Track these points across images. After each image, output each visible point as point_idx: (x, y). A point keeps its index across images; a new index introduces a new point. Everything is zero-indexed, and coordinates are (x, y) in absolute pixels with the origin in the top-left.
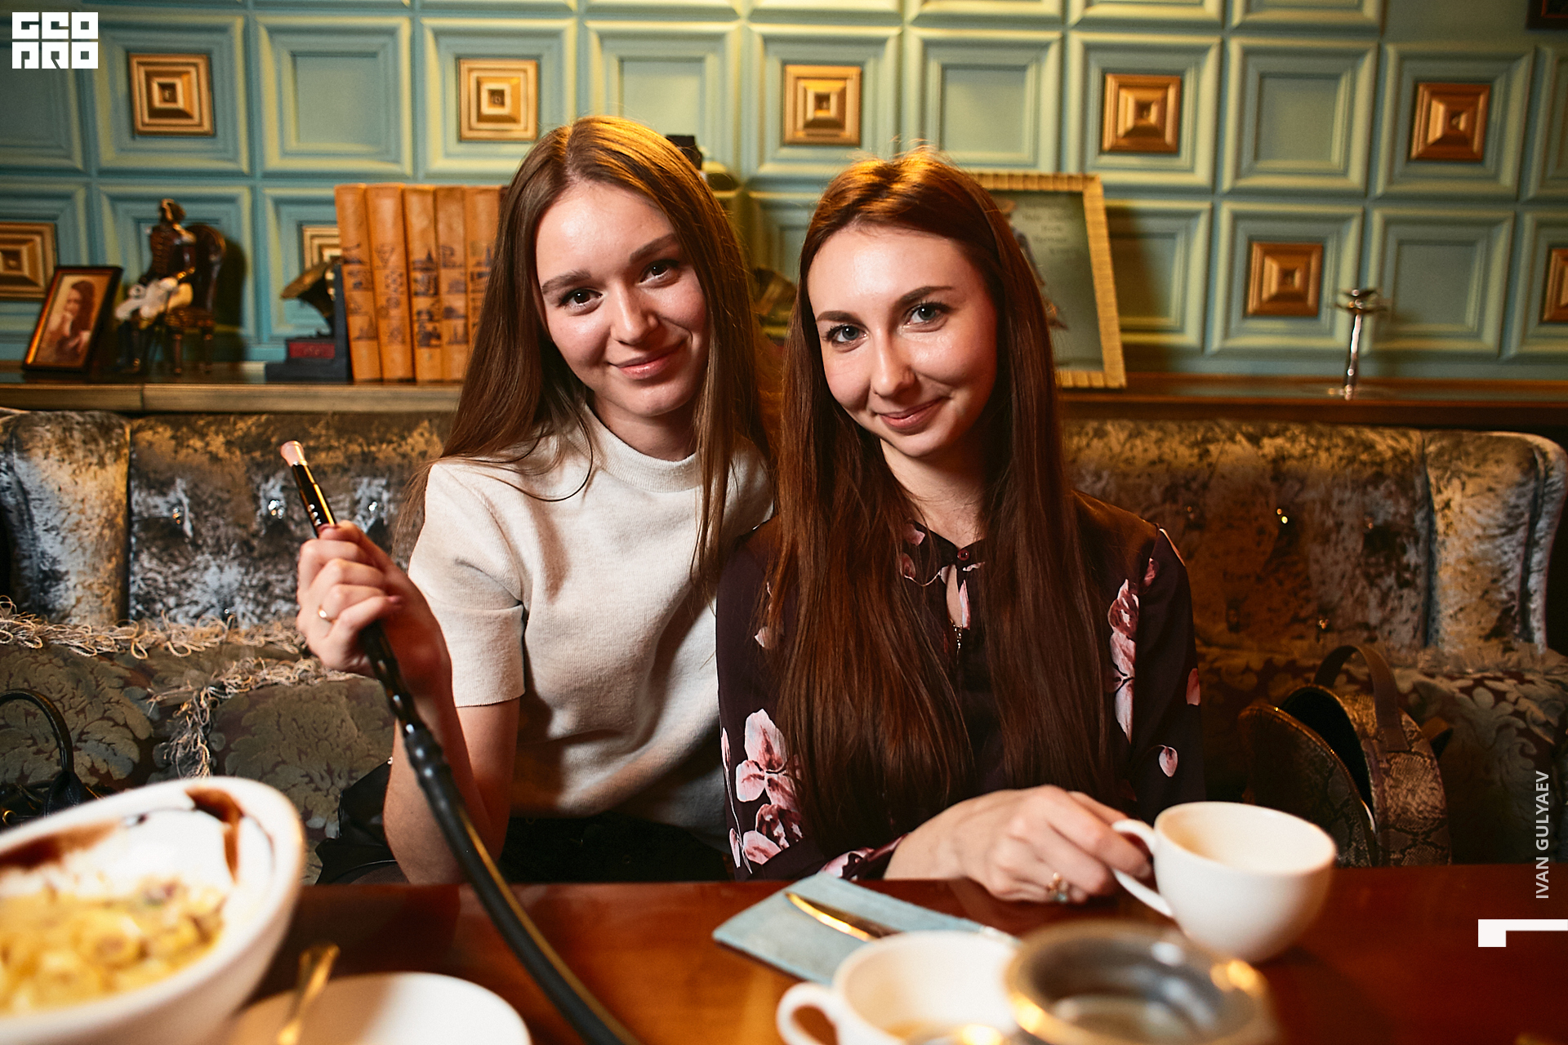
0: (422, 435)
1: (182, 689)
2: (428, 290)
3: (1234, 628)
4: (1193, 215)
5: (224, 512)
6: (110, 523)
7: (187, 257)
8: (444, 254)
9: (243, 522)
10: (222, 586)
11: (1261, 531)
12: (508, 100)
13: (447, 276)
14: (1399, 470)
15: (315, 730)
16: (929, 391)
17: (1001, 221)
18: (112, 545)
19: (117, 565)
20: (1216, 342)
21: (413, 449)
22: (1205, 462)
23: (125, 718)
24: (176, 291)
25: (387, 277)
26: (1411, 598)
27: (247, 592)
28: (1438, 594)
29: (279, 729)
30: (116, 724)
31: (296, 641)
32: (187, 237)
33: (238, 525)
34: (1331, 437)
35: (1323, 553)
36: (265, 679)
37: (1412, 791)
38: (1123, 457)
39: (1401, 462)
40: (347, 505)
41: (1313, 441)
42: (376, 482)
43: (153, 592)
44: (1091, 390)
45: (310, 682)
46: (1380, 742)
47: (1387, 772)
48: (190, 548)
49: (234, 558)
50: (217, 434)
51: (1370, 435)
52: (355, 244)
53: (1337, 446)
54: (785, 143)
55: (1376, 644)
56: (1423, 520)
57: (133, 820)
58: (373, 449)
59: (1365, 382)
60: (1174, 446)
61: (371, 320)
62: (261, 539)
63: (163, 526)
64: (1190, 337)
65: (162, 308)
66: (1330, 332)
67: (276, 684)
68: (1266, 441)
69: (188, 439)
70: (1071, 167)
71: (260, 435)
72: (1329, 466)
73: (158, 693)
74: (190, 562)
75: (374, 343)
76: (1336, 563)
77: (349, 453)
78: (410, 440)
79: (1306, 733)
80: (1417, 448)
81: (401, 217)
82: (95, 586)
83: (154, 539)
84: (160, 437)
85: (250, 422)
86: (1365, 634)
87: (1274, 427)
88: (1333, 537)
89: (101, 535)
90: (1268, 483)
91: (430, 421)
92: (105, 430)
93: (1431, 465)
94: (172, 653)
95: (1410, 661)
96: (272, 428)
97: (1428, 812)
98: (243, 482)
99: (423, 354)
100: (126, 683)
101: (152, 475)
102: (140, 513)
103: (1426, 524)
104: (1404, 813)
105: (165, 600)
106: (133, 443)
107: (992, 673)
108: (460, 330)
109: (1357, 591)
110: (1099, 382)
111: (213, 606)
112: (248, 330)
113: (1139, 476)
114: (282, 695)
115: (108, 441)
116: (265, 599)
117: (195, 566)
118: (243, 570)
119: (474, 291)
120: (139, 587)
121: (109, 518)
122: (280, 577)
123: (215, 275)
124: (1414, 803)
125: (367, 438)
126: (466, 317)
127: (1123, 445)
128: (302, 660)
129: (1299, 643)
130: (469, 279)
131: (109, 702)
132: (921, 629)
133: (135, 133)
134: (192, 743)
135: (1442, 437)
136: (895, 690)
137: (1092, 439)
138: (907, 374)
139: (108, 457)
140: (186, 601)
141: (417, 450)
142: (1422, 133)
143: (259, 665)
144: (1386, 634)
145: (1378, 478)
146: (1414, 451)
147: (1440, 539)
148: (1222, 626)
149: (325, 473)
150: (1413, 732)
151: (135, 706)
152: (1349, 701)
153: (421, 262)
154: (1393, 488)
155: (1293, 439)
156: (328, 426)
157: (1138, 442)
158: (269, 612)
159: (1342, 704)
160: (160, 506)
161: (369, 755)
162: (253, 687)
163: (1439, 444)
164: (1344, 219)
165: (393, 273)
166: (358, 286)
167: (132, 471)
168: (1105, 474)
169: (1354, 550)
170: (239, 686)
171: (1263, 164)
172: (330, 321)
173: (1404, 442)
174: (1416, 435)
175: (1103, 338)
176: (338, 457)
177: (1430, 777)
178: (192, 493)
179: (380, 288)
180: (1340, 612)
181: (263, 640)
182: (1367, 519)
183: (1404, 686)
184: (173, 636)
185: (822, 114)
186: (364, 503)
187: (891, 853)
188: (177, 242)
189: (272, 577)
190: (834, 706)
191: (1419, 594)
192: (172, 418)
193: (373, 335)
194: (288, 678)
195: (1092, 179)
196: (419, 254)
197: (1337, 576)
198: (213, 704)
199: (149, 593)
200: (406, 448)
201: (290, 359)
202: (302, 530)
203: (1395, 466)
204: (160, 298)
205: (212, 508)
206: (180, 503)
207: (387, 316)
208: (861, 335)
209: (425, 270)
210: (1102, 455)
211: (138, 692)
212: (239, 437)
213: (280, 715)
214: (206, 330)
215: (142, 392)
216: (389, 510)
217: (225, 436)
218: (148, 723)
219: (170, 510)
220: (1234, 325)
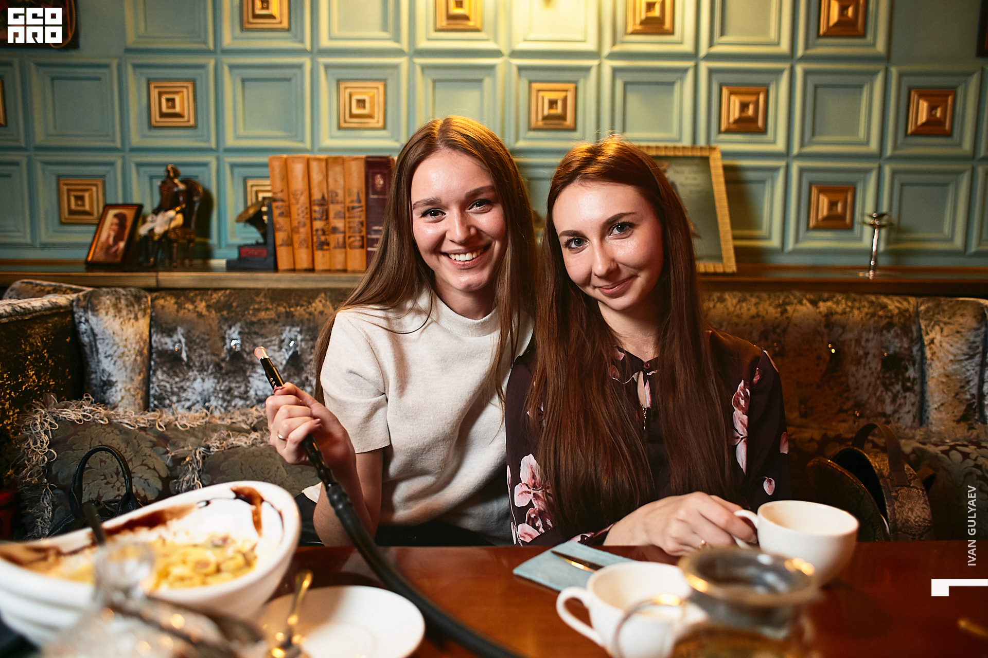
0: (321, 301)
1: (186, 449)
2: (322, 217)
3: (803, 415)
4: (776, 169)
5: (205, 346)
6: (140, 353)
7: (181, 199)
8: (332, 196)
9: (216, 352)
10: (204, 390)
11: (819, 358)
12: (367, 105)
13: (333, 209)
14: (902, 320)
15: (262, 473)
16: (625, 273)
17: (661, 174)
18: (141, 366)
19: (144, 376)
20: (790, 246)
21: (315, 310)
22: (784, 317)
23: (154, 465)
24: (173, 218)
25: (298, 209)
26: (911, 398)
27: (218, 393)
28: (928, 395)
29: (242, 472)
30: (149, 468)
31: (248, 422)
32: (182, 187)
33: (214, 354)
34: (860, 302)
35: (857, 370)
36: (232, 444)
37: (911, 510)
38: (735, 313)
39: (904, 316)
40: (277, 342)
41: (850, 304)
42: (294, 329)
43: (164, 394)
44: (715, 274)
45: (258, 445)
46: (892, 480)
47: (896, 498)
48: (185, 367)
49: (211, 374)
50: (201, 301)
51: (884, 300)
52: (280, 190)
53: (864, 307)
54: (531, 129)
55: (890, 425)
56: (918, 351)
57: (204, 504)
58: (292, 309)
59: (882, 269)
60: (766, 306)
61: (288, 233)
62: (227, 362)
63: (170, 355)
64: (775, 242)
65: (166, 228)
66: (860, 239)
67: (239, 446)
68: (821, 304)
69: (185, 304)
70: (702, 142)
71: (226, 302)
72: (859, 319)
73: (172, 450)
74: (185, 376)
75: (291, 248)
76: (865, 377)
77: (279, 312)
78: (314, 305)
79: (846, 474)
80: (914, 307)
81: (307, 175)
82: (132, 390)
83: (165, 362)
84: (168, 303)
85: (220, 294)
86: (884, 420)
87: (826, 295)
88: (863, 361)
89: (135, 360)
90: (823, 329)
91: (325, 293)
92: (138, 299)
93: (922, 319)
94: (178, 428)
95: (911, 435)
96: (233, 298)
97: (921, 522)
98: (216, 329)
99: (319, 254)
100: (154, 445)
101: (164, 326)
102: (157, 348)
103: (919, 353)
104: (907, 523)
105: (171, 398)
106: (153, 307)
107: (664, 432)
108: (341, 240)
109: (878, 393)
110: (720, 269)
111: (198, 402)
112: (214, 240)
113: (745, 325)
114: (243, 453)
115: (140, 305)
116: (228, 398)
117: (188, 378)
118: (216, 381)
119: (349, 218)
120: (156, 391)
121: (140, 350)
122: (237, 385)
123: (196, 208)
124: (912, 517)
125: (288, 304)
126: (344, 233)
127: (735, 307)
128: (253, 432)
129: (843, 425)
130: (346, 210)
131: (145, 455)
132: (623, 411)
133: (151, 127)
134: (192, 480)
135: (928, 301)
136: (607, 445)
137: (717, 303)
138: (612, 264)
139: (140, 314)
140: (183, 399)
141: (318, 310)
142: (914, 120)
143: (229, 436)
144: (896, 419)
145: (890, 326)
146: (911, 310)
147: (928, 362)
148: (796, 414)
149: (264, 324)
150: (911, 474)
151: (159, 458)
152: (872, 456)
153: (318, 200)
154: (899, 332)
155: (838, 303)
156: (265, 296)
157: (744, 305)
158: (231, 405)
159: (868, 458)
160: (169, 343)
161: (293, 488)
162: (226, 448)
163: (926, 305)
164: (867, 171)
165: (302, 207)
166: (281, 214)
167: (152, 323)
168: (725, 324)
169: (876, 369)
170: (218, 448)
171: (818, 138)
172: (264, 235)
173: (905, 304)
174: (912, 300)
175: (722, 243)
176: (272, 314)
177: (922, 501)
178: (187, 336)
179: (294, 216)
180: (868, 406)
181: (229, 421)
182: (883, 350)
183: (907, 449)
184: (179, 419)
185: (553, 112)
186: (287, 341)
187: (607, 532)
188: (175, 190)
189: (233, 385)
190: (572, 456)
191: (916, 395)
192: (175, 292)
193: (290, 243)
194: (246, 443)
195: (714, 149)
196: (317, 196)
197: (866, 385)
198: (204, 458)
199: (161, 394)
200: (311, 309)
201: (240, 258)
202: (251, 357)
203: (900, 319)
204: (166, 222)
205: (198, 344)
206: (180, 341)
207: (298, 232)
208: (585, 243)
209: (321, 205)
210: (723, 313)
211: (161, 450)
212: (214, 303)
213: (242, 464)
214: (190, 241)
215: (157, 277)
216: (301, 345)
217: (206, 302)
218: (166, 468)
219: (174, 346)
220: (801, 235)
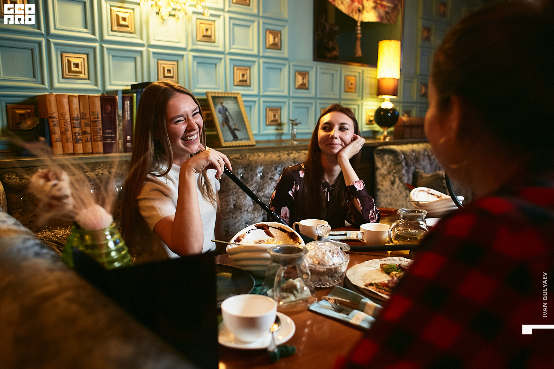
2: (78, 126)
4: (255, 101)
8: (83, 115)
12: (80, 66)
13: (84, 122)
25: (64, 122)
52: (53, 112)
61: (59, 135)
75: (61, 143)
81: (68, 104)
108: (89, 138)
119: (93, 126)
126: (91, 134)
130: (91, 122)
153: (75, 118)
164: (285, 102)
166: (55, 125)
171: (269, 89)
175: (249, 133)
179: (62, 126)
185: (169, 74)
193: (60, 140)
195: (238, 93)
196: (74, 115)
207: (65, 134)
209: (77, 120)
